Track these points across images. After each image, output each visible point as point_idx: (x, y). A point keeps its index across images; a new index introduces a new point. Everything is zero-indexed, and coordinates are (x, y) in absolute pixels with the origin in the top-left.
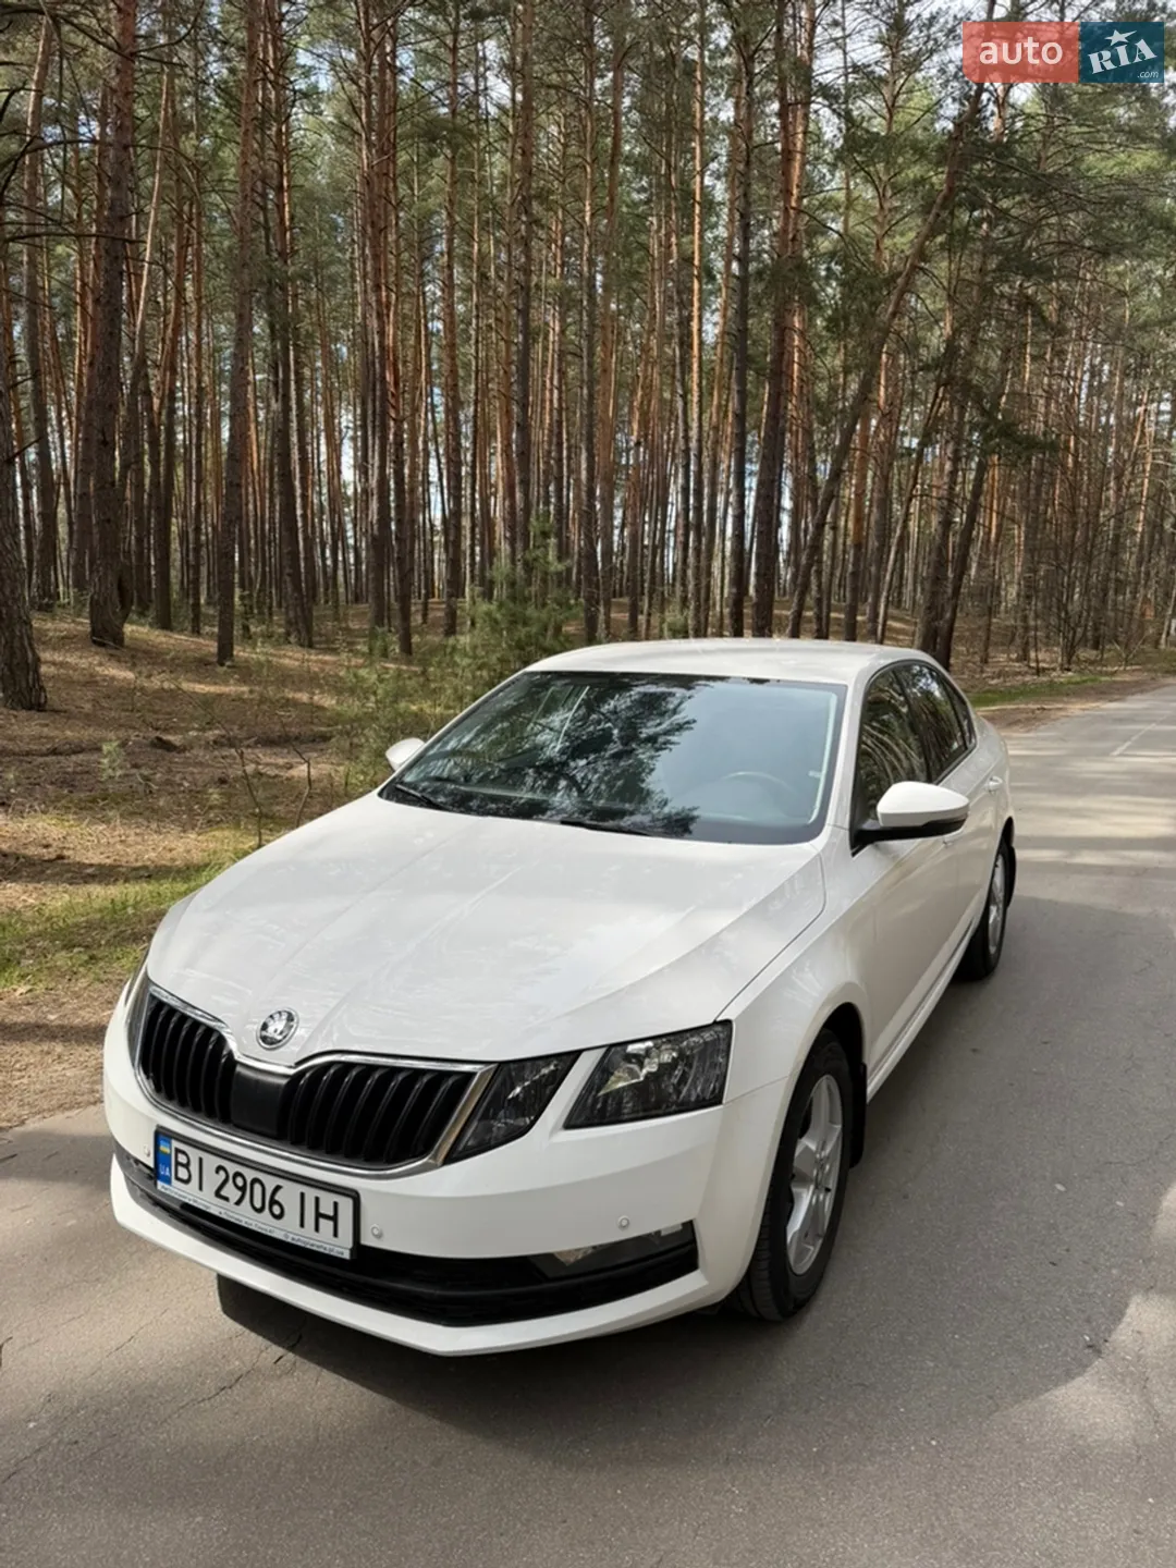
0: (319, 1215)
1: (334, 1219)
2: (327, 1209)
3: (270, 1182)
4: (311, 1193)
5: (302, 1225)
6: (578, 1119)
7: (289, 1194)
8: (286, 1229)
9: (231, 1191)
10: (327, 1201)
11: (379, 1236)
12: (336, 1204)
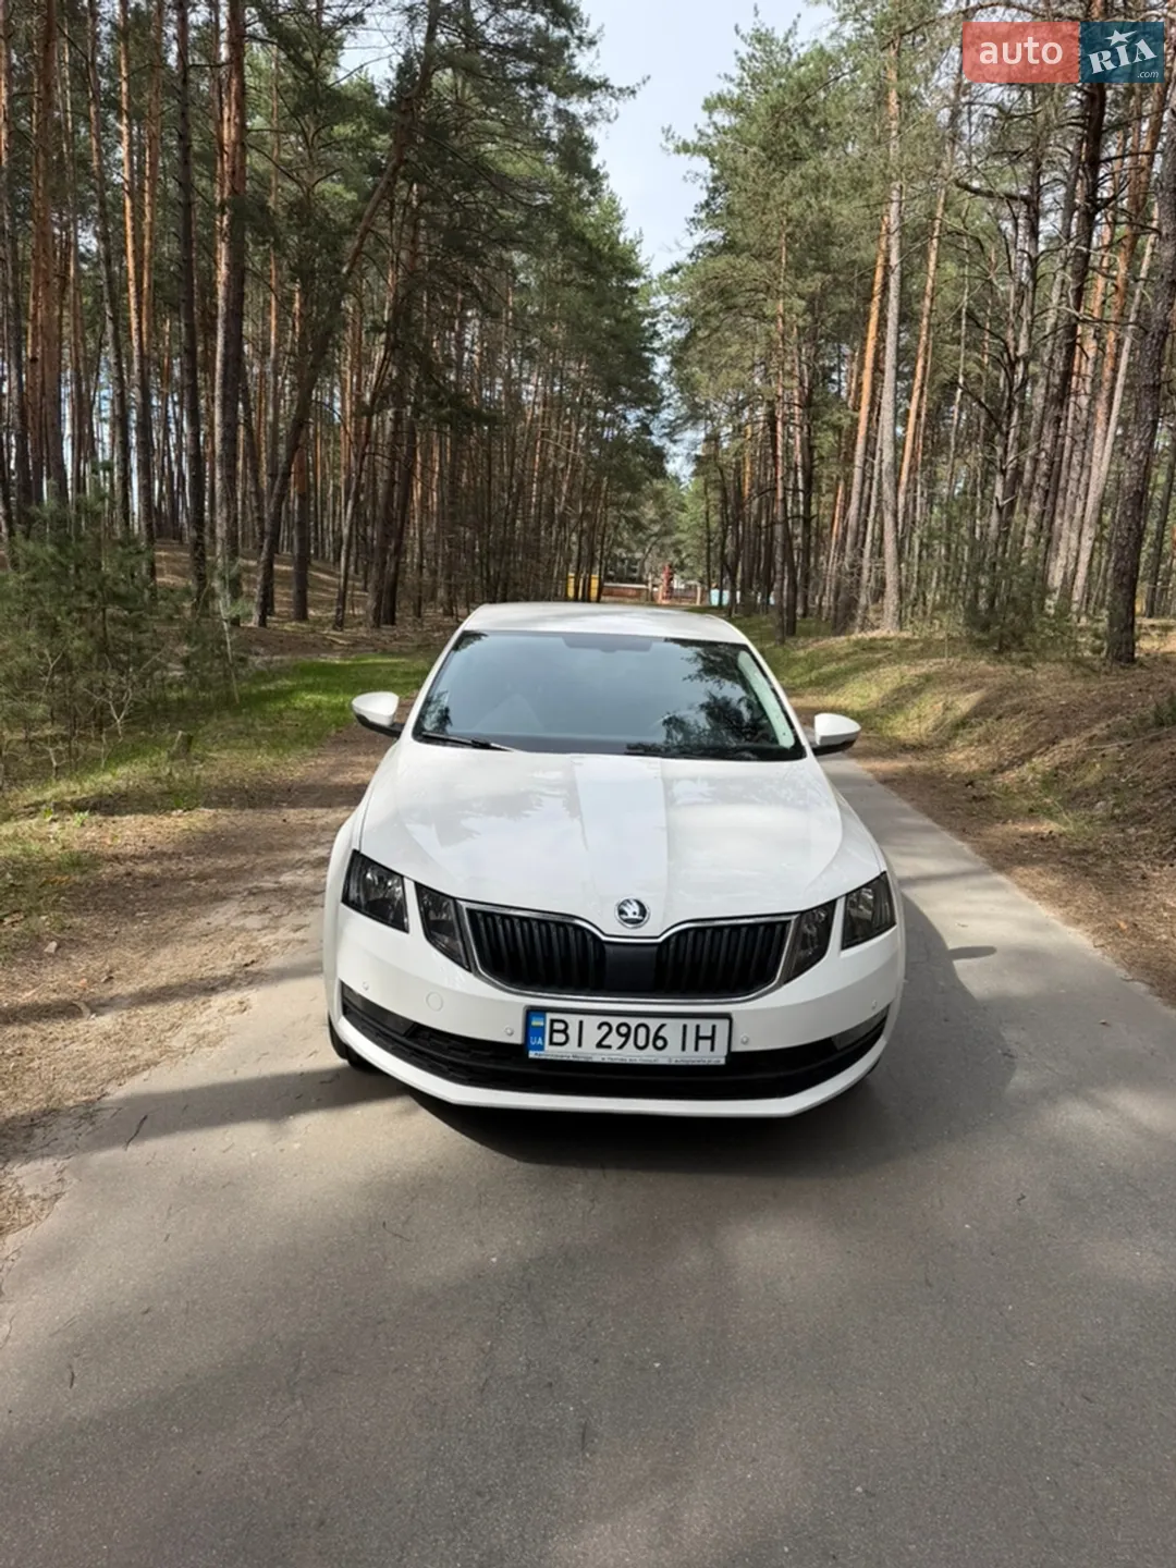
0: (698, 1038)
1: (712, 1038)
2: (706, 1031)
3: (653, 1024)
4: (691, 1024)
5: (684, 1048)
6: (849, 941)
7: (672, 1030)
8: (672, 1055)
9: (615, 1040)
10: (706, 1027)
11: (745, 1043)
12: (714, 1027)
